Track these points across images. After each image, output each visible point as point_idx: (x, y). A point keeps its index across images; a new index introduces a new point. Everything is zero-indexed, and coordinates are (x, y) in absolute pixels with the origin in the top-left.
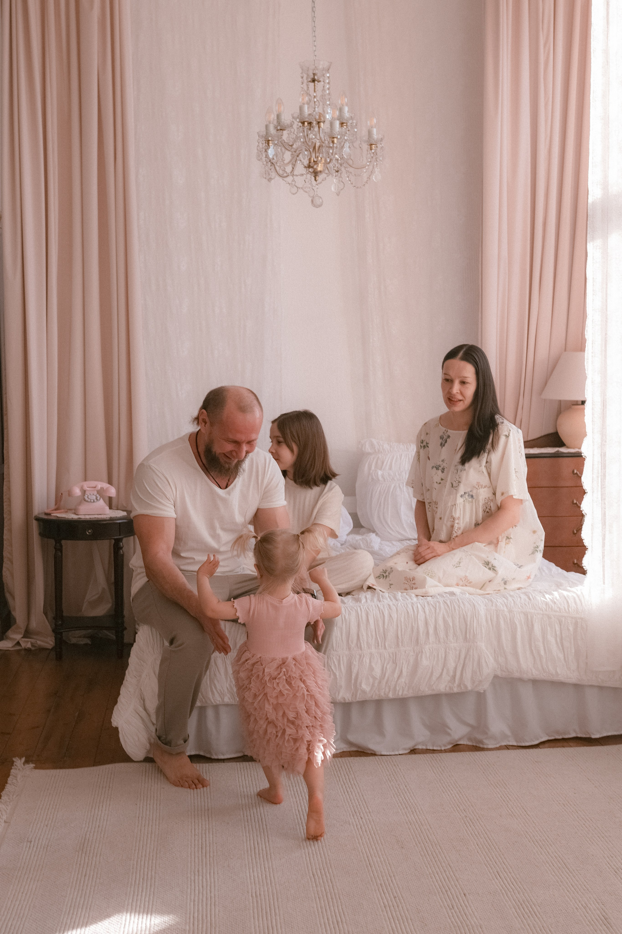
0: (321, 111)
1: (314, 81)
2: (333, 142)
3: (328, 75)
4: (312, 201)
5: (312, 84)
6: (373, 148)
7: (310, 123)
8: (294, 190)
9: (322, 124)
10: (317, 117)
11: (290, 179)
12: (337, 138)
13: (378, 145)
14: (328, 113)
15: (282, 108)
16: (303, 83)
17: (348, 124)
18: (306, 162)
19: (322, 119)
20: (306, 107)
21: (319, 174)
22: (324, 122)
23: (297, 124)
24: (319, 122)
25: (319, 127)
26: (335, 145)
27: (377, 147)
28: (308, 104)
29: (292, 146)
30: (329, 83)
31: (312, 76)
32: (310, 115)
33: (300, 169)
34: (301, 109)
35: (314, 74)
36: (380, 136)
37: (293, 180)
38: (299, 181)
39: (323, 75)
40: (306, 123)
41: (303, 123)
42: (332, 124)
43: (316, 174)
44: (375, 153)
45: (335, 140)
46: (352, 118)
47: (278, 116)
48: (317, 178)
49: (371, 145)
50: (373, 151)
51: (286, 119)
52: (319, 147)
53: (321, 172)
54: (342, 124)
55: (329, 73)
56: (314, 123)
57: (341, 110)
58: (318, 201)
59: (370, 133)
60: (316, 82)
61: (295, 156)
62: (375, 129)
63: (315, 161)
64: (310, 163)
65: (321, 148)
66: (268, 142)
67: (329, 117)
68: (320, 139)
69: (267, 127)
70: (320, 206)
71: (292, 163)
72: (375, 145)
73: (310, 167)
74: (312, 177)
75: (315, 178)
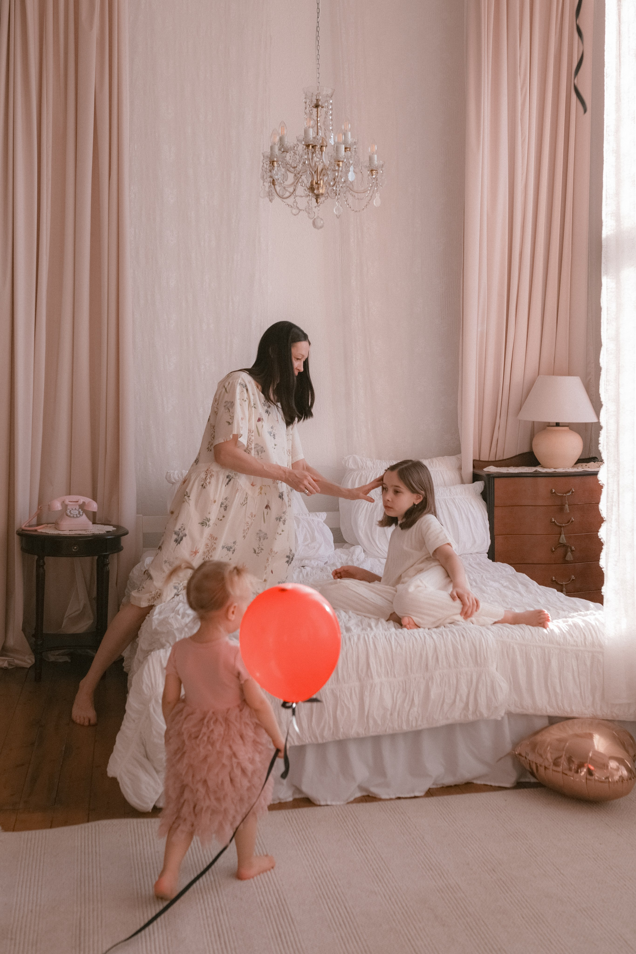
0: (323, 136)
1: (317, 106)
2: (338, 165)
3: (331, 102)
4: (314, 223)
5: (315, 110)
6: (374, 174)
7: (314, 147)
8: (295, 211)
9: (324, 148)
10: (320, 141)
11: (290, 201)
12: (342, 162)
13: (378, 171)
14: (331, 138)
15: (285, 132)
16: (306, 108)
17: (351, 149)
18: (309, 185)
19: (325, 144)
20: (311, 130)
21: (320, 196)
22: (326, 146)
23: (301, 147)
24: (321, 146)
25: (322, 151)
26: (340, 169)
27: (377, 173)
28: (313, 127)
30: (332, 109)
31: (315, 102)
32: (314, 138)
33: (301, 190)
34: (306, 132)
35: (317, 100)
36: (381, 162)
37: (295, 202)
38: (303, 203)
39: (327, 101)
40: (310, 146)
41: (308, 146)
42: (337, 150)
43: (317, 197)
44: (376, 179)
45: (341, 164)
46: (355, 144)
47: (281, 139)
48: (319, 200)
49: (372, 171)
50: (374, 176)
51: (289, 141)
52: (322, 170)
53: (322, 194)
54: (346, 148)
55: (332, 99)
56: (318, 147)
57: (345, 135)
58: (319, 223)
59: (371, 159)
60: (320, 108)
61: (297, 177)
62: (376, 155)
63: (317, 183)
64: (312, 185)
65: (324, 171)
66: (272, 162)
67: (332, 142)
68: (323, 162)
69: (272, 148)
70: (321, 227)
71: (295, 184)
72: (376, 170)
73: (312, 189)
74: (313, 199)
75: (316, 201)
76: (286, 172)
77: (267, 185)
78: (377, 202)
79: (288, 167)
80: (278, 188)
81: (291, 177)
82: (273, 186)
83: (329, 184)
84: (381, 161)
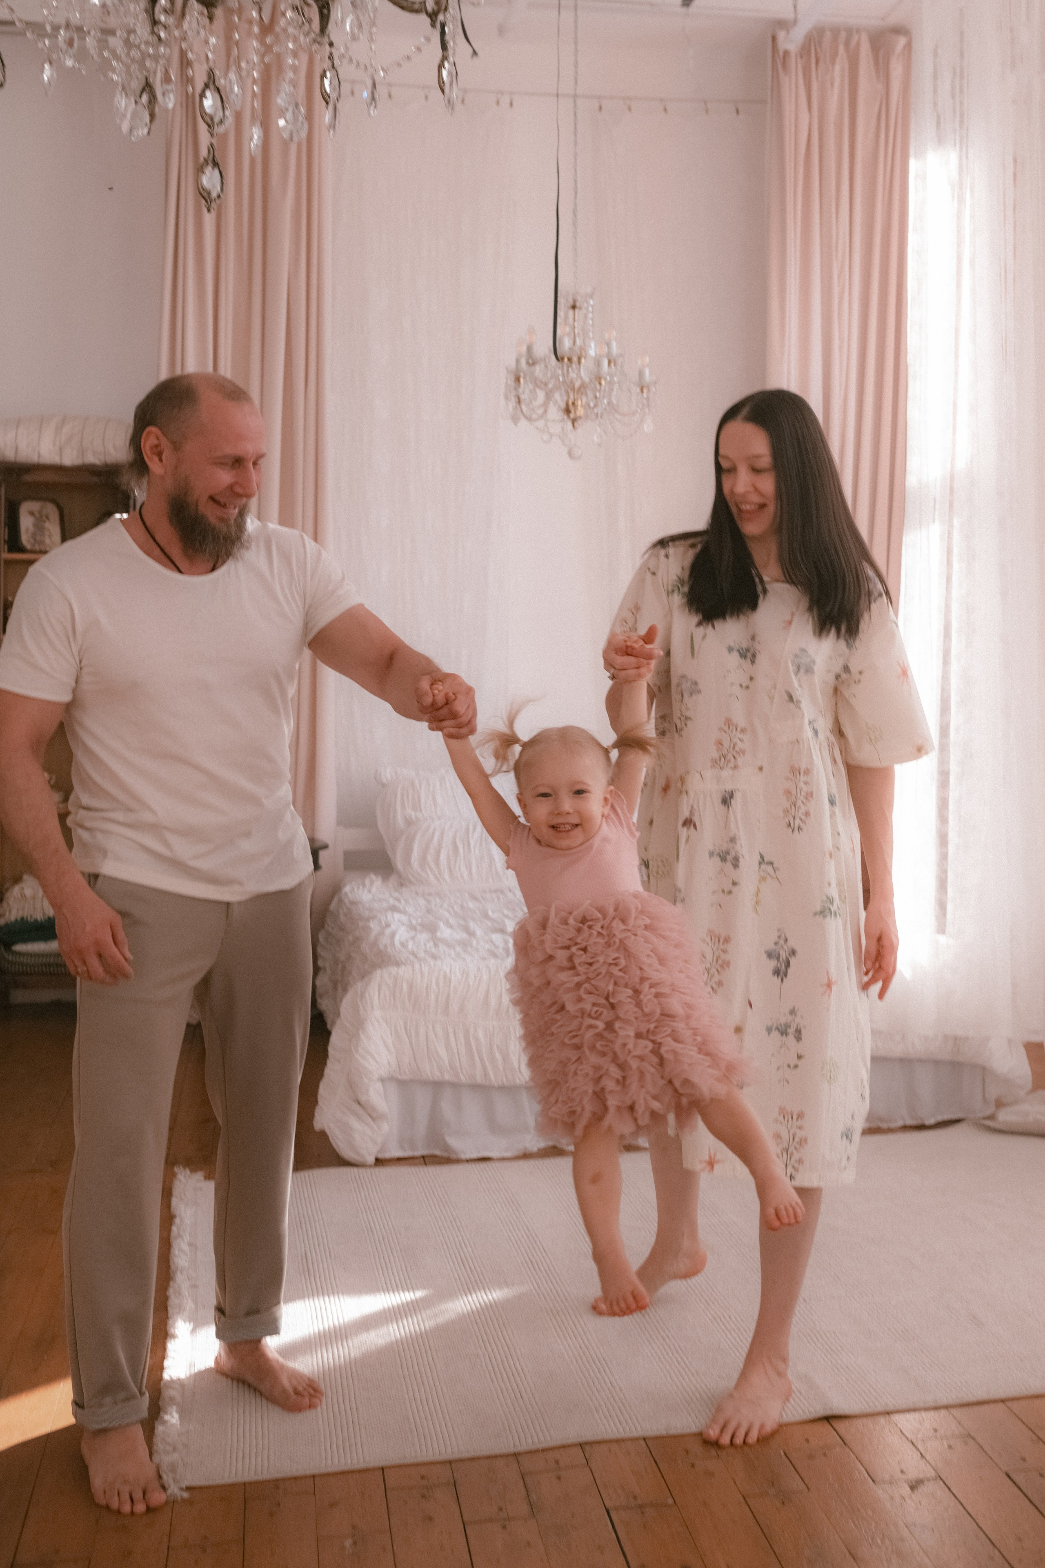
0: (582, 343)
1: (574, 307)
2: (600, 383)
3: (592, 302)
4: (570, 454)
5: (572, 311)
6: (646, 392)
7: (570, 360)
8: (546, 437)
9: (583, 360)
10: (579, 353)
11: (540, 424)
12: (604, 379)
13: (651, 389)
14: (590, 346)
15: (533, 338)
17: (617, 363)
18: (563, 405)
19: (584, 354)
20: (567, 340)
21: (579, 420)
22: (585, 358)
24: (579, 357)
25: (579, 362)
26: (602, 388)
27: (650, 391)
28: (569, 335)
29: (546, 385)
30: (592, 312)
31: (571, 302)
32: (571, 349)
33: (554, 413)
35: (574, 298)
36: (655, 378)
37: (546, 426)
38: (556, 428)
39: (587, 303)
40: (566, 360)
41: (563, 358)
42: (598, 364)
43: (574, 421)
44: (648, 399)
45: (603, 382)
46: (621, 355)
47: (529, 349)
48: (576, 424)
49: (643, 388)
50: (645, 395)
52: (580, 388)
53: (580, 417)
54: (609, 362)
55: (592, 299)
56: (575, 359)
57: (608, 345)
58: (577, 452)
59: (642, 373)
60: (577, 311)
61: (549, 396)
62: (648, 369)
63: (573, 404)
64: (567, 405)
65: (582, 389)
66: (518, 378)
67: (592, 352)
68: (581, 378)
69: (518, 361)
70: (580, 457)
71: (545, 405)
72: (648, 388)
73: (567, 411)
74: (570, 424)
75: (573, 425)
76: (535, 389)
77: (512, 404)
78: (648, 427)
79: (537, 383)
80: (524, 408)
81: (541, 395)
82: (518, 406)
83: (589, 406)
84: (655, 376)
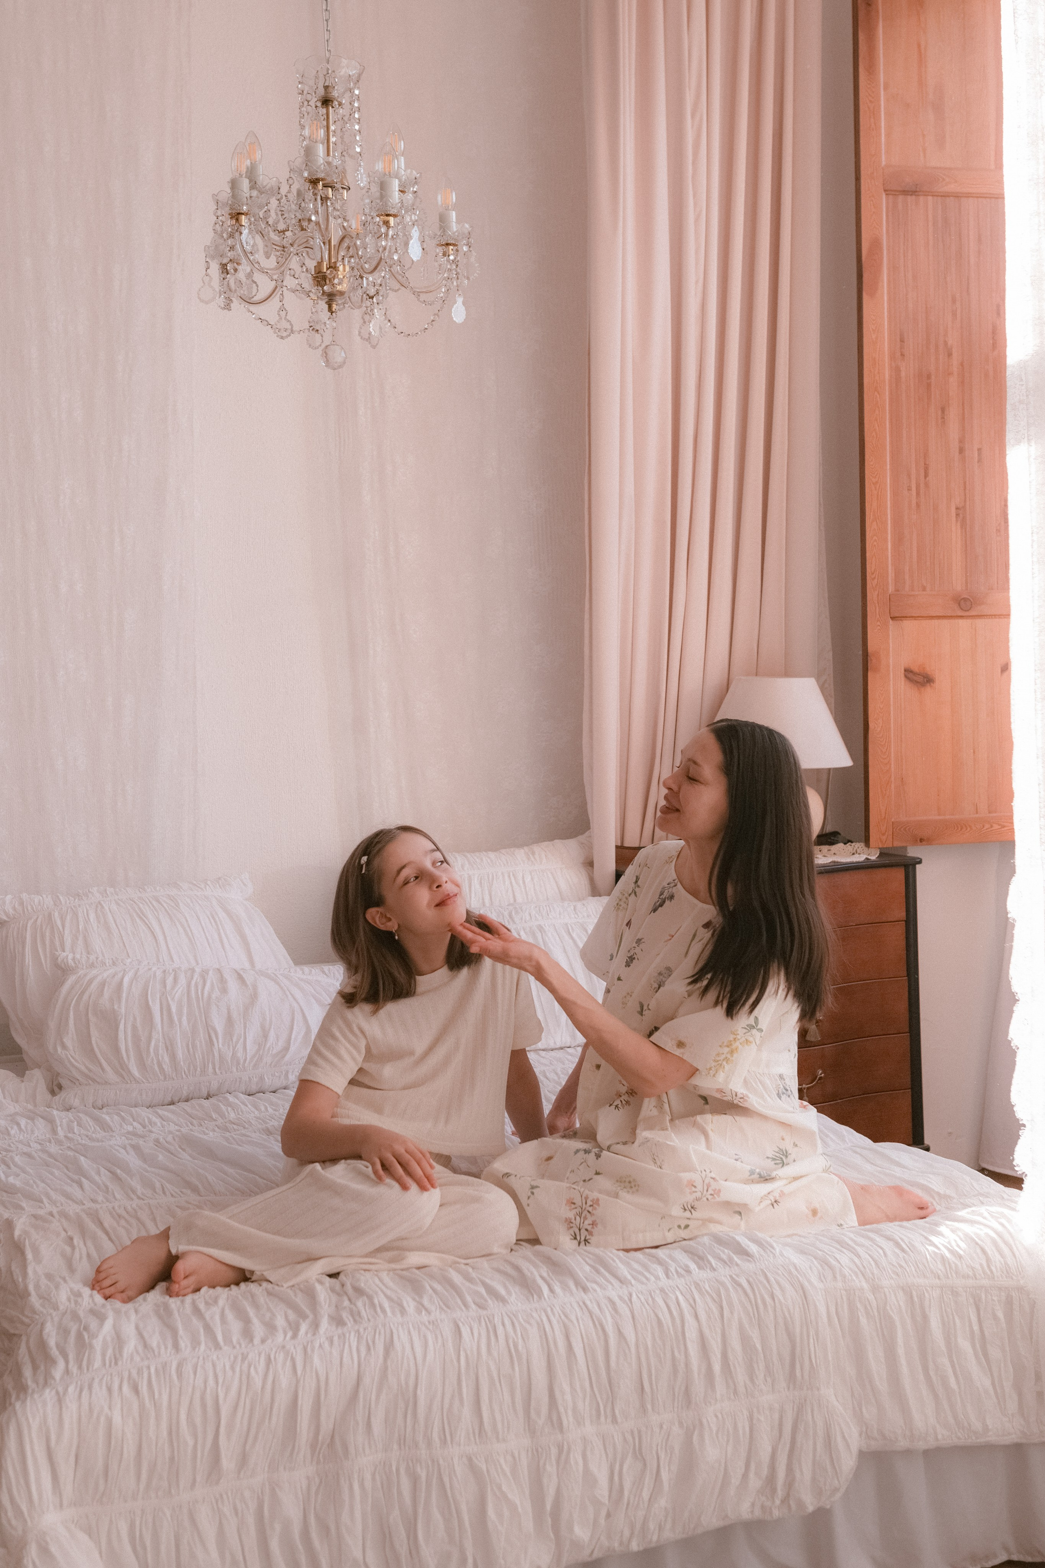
0: (342, 167)
1: (326, 102)
2: (386, 223)
3: (358, 93)
4: (325, 357)
5: (323, 109)
6: (450, 252)
8: (281, 330)
11: (269, 309)
12: (396, 215)
13: (461, 247)
15: (258, 157)
16: (302, 105)
18: (312, 270)
21: (338, 298)
26: (391, 232)
27: (457, 250)
30: (359, 110)
31: (321, 92)
32: (326, 166)
34: (309, 152)
35: (327, 89)
36: (466, 228)
37: (282, 308)
38: (299, 310)
39: (351, 90)
40: (322, 185)
41: (314, 183)
43: (330, 298)
44: (456, 264)
45: (392, 222)
47: (251, 171)
48: (334, 307)
49: (446, 245)
50: (452, 257)
51: (270, 175)
52: (342, 239)
53: (342, 293)
55: (358, 88)
58: (337, 356)
59: (443, 219)
60: (333, 107)
61: (287, 253)
62: (454, 213)
63: (329, 268)
64: (319, 269)
65: (344, 242)
66: (236, 216)
67: (360, 179)
68: (343, 223)
69: (234, 185)
72: (454, 245)
73: (320, 278)
74: (323, 305)
75: (330, 309)
78: (457, 311)
82: (227, 276)
84: (467, 226)
